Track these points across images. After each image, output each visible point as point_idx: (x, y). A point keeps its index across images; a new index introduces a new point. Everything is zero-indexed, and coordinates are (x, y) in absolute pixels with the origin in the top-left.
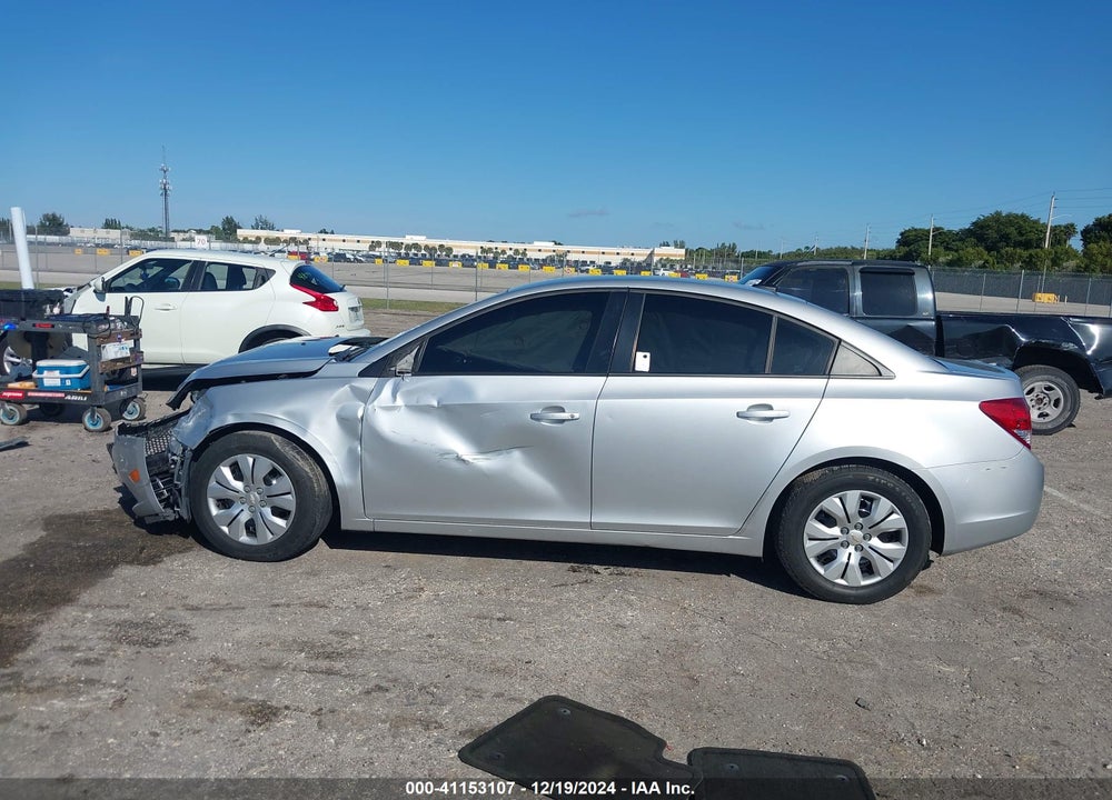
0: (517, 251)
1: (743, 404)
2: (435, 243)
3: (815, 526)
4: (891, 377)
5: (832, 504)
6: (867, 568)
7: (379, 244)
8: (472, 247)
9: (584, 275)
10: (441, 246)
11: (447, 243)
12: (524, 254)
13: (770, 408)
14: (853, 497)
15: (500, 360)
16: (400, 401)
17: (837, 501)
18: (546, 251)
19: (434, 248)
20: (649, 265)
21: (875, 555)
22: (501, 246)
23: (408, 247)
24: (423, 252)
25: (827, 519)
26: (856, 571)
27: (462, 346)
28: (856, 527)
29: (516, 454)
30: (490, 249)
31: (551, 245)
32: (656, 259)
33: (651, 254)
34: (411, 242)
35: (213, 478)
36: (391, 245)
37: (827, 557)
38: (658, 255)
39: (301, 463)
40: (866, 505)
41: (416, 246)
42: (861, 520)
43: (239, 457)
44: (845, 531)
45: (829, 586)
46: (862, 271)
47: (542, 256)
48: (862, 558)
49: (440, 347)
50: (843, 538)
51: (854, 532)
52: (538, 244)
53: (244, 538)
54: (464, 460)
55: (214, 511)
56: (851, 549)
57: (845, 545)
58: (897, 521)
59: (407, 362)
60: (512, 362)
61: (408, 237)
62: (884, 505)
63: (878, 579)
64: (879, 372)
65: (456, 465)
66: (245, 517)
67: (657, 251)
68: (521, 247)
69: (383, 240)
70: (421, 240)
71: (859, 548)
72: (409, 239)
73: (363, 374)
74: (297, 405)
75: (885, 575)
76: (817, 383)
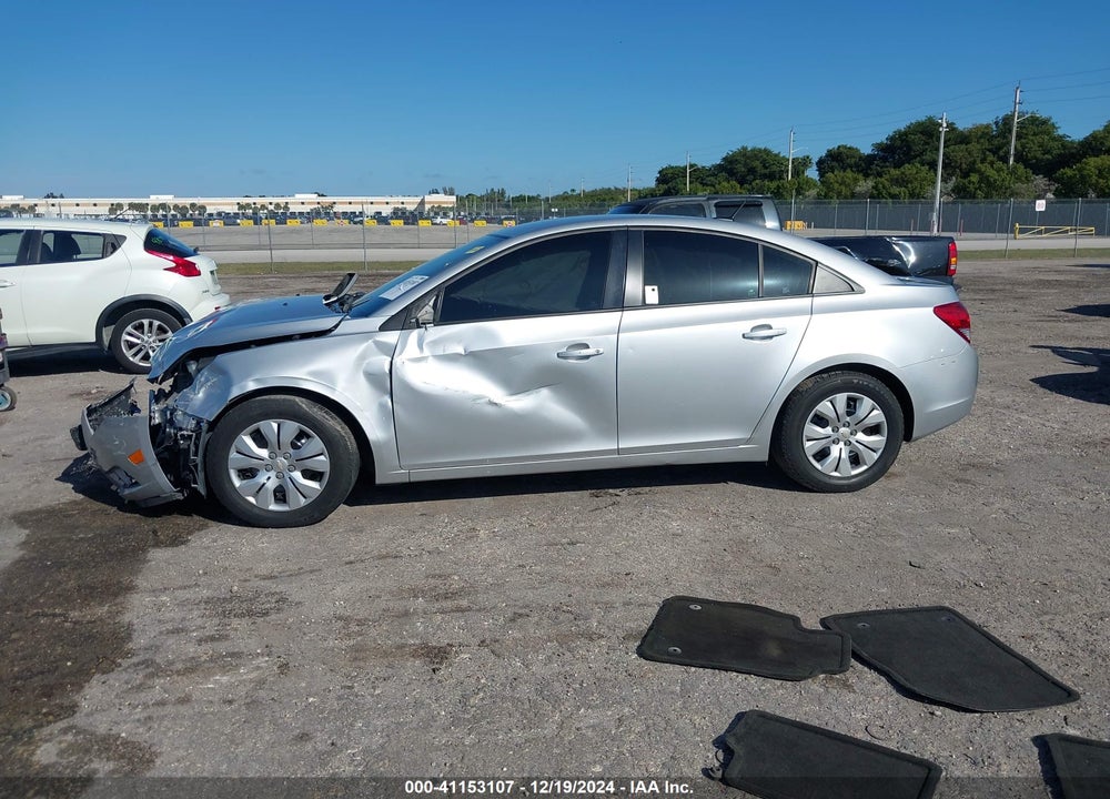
0: (278, 206)
1: (746, 326)
2: (187, 201)
3: (811, 429)
4: (862, 291)
5: (825, 407)
6: (855, 460)
7: (120, 206)
8: (229, 204)
9: (359, 226)
10: (193, 205)
11: (199, 201)
12: (286, 207)
13: (770, 327)
14: (841, 398)
16: (427, 352)
17: (829, 404)
18: (310, 203)
19: (185, 208)
20: (421, 213)
21: (861, 447)
22: (260, 201)
23: (155, 208)
24: (173, 212)
25: (821, 421)
26: (846, 463)
27: (473, 294)
28: (844, 426)
29: (545, 392)
30: (248, 205)
31: (314, 197)
32: (427, 207)
33: (422, 203)
34: (157, 202)
35: (233, 449)
36: (132, 206)
37: (822, 455)
38: (430, 203)
39: (332, 422)
40: (852, 405)
41: (163, 206)
42: (848, 419)
43: (262, 424)
44: (836, 429)
45: (827, 480)
46: (716, 205)
47: (306, 209)
48: (851, 452)
49: (452, 295)
50: (834, 436)
51: (842, 430)
52: (300, 197)
53: (273, 507)
54: (496, 404)
55: (237, 482)
56: (842, 444)
57: (836, 442)
58: (877, 416)
59: (427, 312)
61: (152, 197)
62: (867, 403)
63: (865, 467)
64: (852, 288)
65: (491, 409)
66: (272, 484)
67: (428, 198)
68: (282, 201)
69: (125, 201)
70: (168, 199)
71: (848, 443)
72: (154, 199)
73: (384, 328)
75: (870, 463)
76: (804, 302)
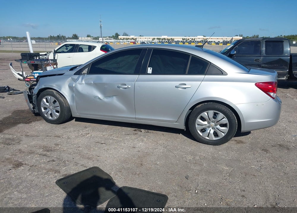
0: (192, 39)
1: (177, 83)
2: (170, 38)
3: (199, 121)
5: (204, 114)
6: (216, 134)
7: (155, 39)
8: (180, 38)
9: (211, 45)
10: (171, 38)
11: (173, 37)
12: (194, 40)
13: (185, 84)
14: (211, 113)
15: (112, 70)
16: (83, 82)
17: (206, 113)
18: (201, 38)
19: (169, 39)
20: (231, 42)
21: (218, 130)
22: (188, 38)
23: (162, 39)
24: (166, 40)
25: (203, 119)
26: (212, 135)
30: (185, 39)
31: (202, 37)
32: (233, 40)
33: (232, 39)
34: (163, 38)
35: (42, 102)
36: (157, 39)
37: (203, 131)
38: (234, 39)
39: (61, 98)
40: (215, 115)
41: (165, 39)
42: (214, 120)
43: (47, 97)
44: (209, 123)
47: (199, 40)
48: (214, 132)
50: (208, 125)
51: (212, 123)
52: (199, 37)
53: (50, 118)
54: (100, 99)
55: (43, 110)
56: (211, 128)
57: (209, 127)
58: (225, 121)
59: (85, 71)
60: (115, 71)
61: (162, 36)
62: (221, 115)
63: (219, 138)
66: (50, 112)
68: (193, 38)
69: (156, 37)
70: (166, 37)
71: (213, 128)
72: (163, 37)
73: (75, 74)
74: (59, 83)
75: (221, 137)
